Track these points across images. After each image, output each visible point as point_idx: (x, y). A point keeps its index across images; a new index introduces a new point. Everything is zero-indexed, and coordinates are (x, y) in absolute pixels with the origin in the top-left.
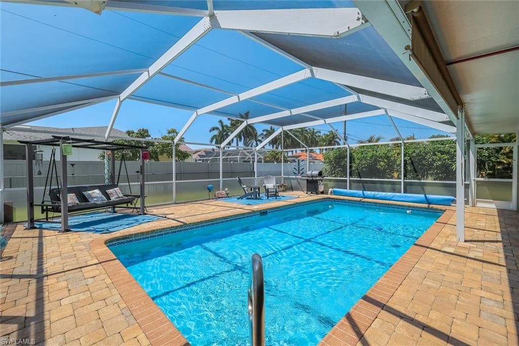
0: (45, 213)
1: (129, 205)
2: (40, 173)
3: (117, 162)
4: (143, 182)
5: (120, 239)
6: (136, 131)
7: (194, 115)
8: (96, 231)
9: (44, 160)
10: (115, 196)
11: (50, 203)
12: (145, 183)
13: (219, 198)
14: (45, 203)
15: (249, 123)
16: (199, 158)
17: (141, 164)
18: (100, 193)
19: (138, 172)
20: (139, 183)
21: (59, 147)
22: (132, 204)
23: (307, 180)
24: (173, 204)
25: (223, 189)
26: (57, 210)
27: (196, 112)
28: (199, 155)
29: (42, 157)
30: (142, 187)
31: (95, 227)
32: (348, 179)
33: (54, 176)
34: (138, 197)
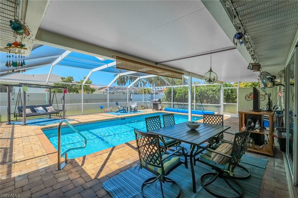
0: (16, 117)
1: (58, 115)
2: (13, 99)
3: (52, 94)
4: (64, 103)
5: (48, 128)
6: (66, 78)
7: (91, 72)
8: (38, 125)
9: (15, 92)
10: (50, 110)
11: (18, 113)
12: (65, 104)
13: (106, 112)
14: (16, 113)
15: (120, 75)
17: (63, 95)
18: (43, 109)
19: (61, 99)
20: (62, 104)
21: (22, 87)
22: (58, 114)
23: (153, 103)
24: (82, 115)
25: (109, 108)
26: (21, 116)
27: (91, 71)
29: (14, 92)
30: (64, 106)
31: (39, 124)
32: (172, 103)
33: (20, 100)
34: (62, 111)
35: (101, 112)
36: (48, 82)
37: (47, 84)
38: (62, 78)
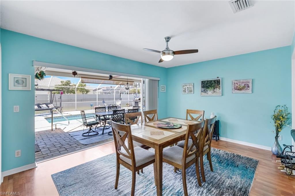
3: (53, 94)
4: (61, 102)
10: (51, 107)
12: (62, 103)
16: (102, 91)
17: (60, 96)
18: (46, 106)
19: (59, 99)
20: (59, 103)
23: (135, 102)
28: (103, 90)
34: (59, 107)
35: (91, 109)
36: (50, 86)
37: (49, 88)
38: (62, 82)
